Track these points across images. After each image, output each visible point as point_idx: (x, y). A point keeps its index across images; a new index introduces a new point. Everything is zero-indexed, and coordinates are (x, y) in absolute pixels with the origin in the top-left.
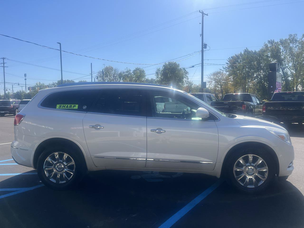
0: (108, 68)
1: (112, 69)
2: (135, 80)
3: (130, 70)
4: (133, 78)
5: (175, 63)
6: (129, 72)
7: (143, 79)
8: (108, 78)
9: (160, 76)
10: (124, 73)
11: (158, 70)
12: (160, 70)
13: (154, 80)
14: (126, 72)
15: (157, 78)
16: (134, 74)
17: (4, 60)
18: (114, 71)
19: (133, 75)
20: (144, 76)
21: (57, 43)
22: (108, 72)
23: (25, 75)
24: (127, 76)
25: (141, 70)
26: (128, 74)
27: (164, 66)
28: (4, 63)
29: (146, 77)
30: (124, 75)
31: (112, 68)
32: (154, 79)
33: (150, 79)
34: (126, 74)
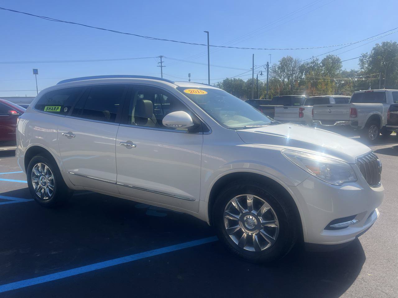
0: (285, 59)
1: (290, 60)
2: (324, 73)
3: (317, 60)
4: (322, 70)
5: (394, 43)
6: (315, 63)
7: (337, 72)
8: (285, 73)
9: (367, 66)
10: (308, 64)
11: (364, 56)
12: (367, 56)
13: (356, 72)
14: (311, 63)
15: (361, 68)
16: (324, 65)
17: (161, 58)
18: (293, 63)
19: (322, 67)
20: (339, 67)
21: (204, 32)
22: (286, 65)
23: (189, 75)
24: (312, 68)
25: (335, 58)
26: (314, 65)
27: (374, 49)
28: (161, 62)
29: (343, 69)
30: (308, 68)
31: (292, 59)
32: (356, 70)
33: (349, 70)
34: (311, 66)
